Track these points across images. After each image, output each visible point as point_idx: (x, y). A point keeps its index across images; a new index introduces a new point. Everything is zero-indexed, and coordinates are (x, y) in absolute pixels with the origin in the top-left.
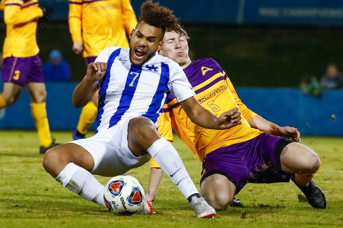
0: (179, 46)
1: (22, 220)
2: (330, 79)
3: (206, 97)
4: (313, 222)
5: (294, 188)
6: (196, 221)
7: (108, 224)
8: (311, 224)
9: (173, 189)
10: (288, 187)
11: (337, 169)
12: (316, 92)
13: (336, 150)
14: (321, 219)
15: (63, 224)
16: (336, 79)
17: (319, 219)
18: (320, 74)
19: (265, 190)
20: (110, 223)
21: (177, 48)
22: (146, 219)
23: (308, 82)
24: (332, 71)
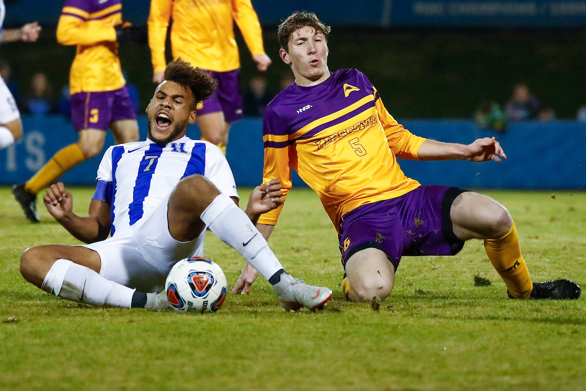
0: (313, 50)
1: (71, 318)
2: (518, 106)
3: (348, 131)
4: (495, 315)
5: (468, 266)
6: (324, 317)
7: (197, 323)
8: (493, 318)
9: (291, 269)
10: (459, 264)
11: (530, 238)
12: (498, 125)
13: (527, 209)
14: (507, 310)
15: (130, 324)
16: (527, 106)
17: (504, 311)
18: (504, 98)
19: (425, 269)
20: (200, 321)
21: (310, 53)
22: (252, 314)
23: (487, 110)
24: (522, 93)
